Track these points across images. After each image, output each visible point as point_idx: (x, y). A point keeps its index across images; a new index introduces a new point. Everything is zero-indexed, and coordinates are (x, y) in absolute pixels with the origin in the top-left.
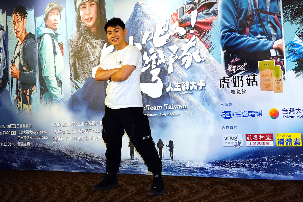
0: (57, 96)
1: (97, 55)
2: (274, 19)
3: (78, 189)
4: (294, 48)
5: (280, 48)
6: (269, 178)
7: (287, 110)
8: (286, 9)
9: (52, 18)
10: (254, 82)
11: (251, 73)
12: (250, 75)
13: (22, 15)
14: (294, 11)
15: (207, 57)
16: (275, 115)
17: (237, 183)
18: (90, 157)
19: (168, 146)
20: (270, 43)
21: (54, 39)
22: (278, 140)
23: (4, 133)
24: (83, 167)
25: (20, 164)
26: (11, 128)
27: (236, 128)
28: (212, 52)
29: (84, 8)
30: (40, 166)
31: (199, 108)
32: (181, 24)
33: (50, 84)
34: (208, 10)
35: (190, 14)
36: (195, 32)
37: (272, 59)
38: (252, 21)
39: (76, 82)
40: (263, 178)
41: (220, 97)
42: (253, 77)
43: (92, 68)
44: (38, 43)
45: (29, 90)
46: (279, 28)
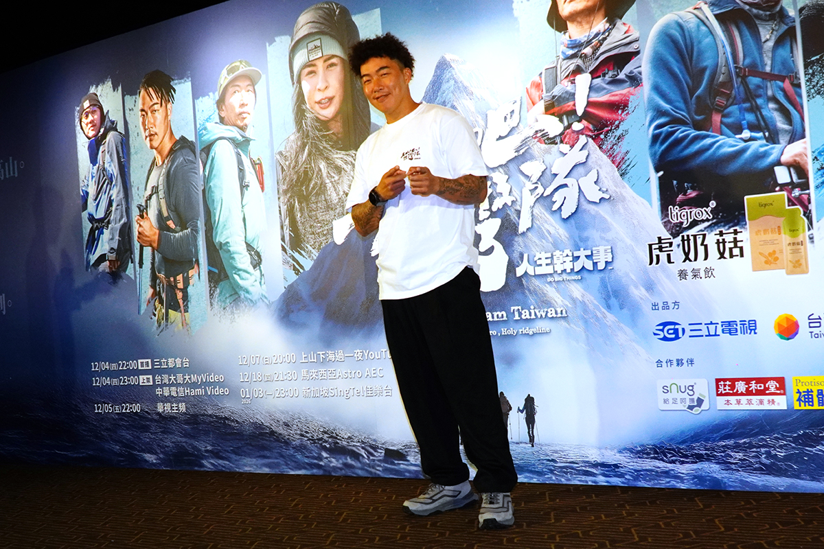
0: (250, 289)
1: (347, 190)
2: (783, 90)
3: (302, 515)
5: (800, 161)
6: (777, 489)
7: (820, 319)
8: (814, 65)
9: (234, 100)
10: (734, 249)
11: (727, 227)
12: (724, 232)
13: (162, 94)
15: (615, 188)
16: (789, 330)
17: (695, 501)
18: (331, 437)
19: (521, 409)
20: (775, 150)
21: (240, 151)
22: (797, 393)
23: (124, 381)
24: (316, 461)
25: (161, 456)
26: (140, 368)
27: (692, 364)
28: (628, 176)
29: (313, 74)
30: (212, 461)
31: (598, 314)
32: (550, 109)
33: (233, 262)
34: (616, 73)
36: (586, 128)
38: (728, 96)
39: (296, 255)
40: (761, 489)
41: (650, 287)
42: (733, 235)
43: (334, 221)
44: (202, 162)
45: (183, 276)
46: (796, 112)
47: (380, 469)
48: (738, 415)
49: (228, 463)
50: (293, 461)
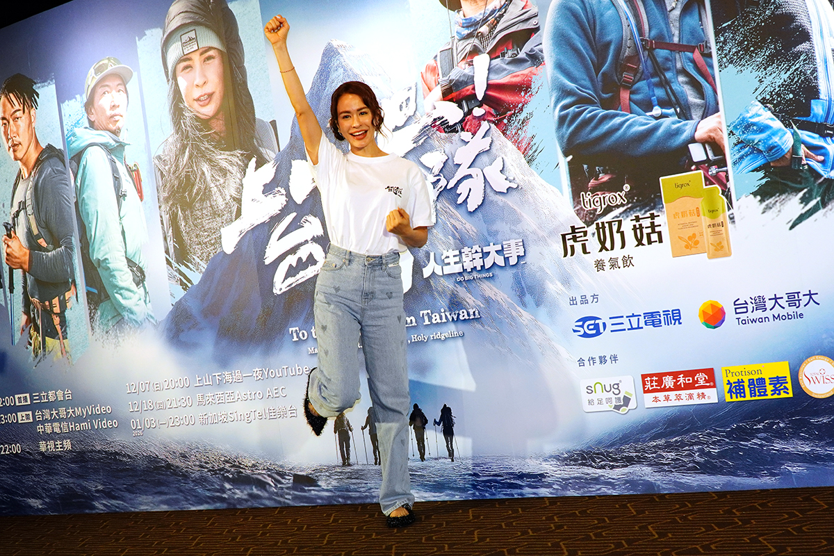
0: (135, 309)
1: (234, 193)
2: (693, 61)
4: (751, 137)
5: (715, 137)
6: (713, 488)
7: (746, 303)
8: (725, 32)
11: (643, 212)
12: (640, 217)
13: (24, 99)
14: (745, 36)
15: (522, 176)
16: (714, 318)
17: (628, 507)
18: (234, 466)
19: (438, 421)
20: (688, 126)
21: (114, 157)
22: (727, 384)
24: (218, 494)
25: (47, 500)
26: (17, 404)
27: (615, 360)
28: (535, 163)
29: (189, 69)
30: (104, 502)
31: (514, 313)
32: (447, 94)
33: (114, 280)
34: (516, 52)
35: (469, 65)
36: (487, 113)
37: (695, 170)
38: (635, 71)
39: (183, 269)
41: (566, 281)
42: (649, 220)
43: (222, 229)
44: (73, 172)
45: (59, 299)
46: (708, 85)
47: (290, 497)
48: (667, 412)
49: (122, 503)
50: (194, 496)
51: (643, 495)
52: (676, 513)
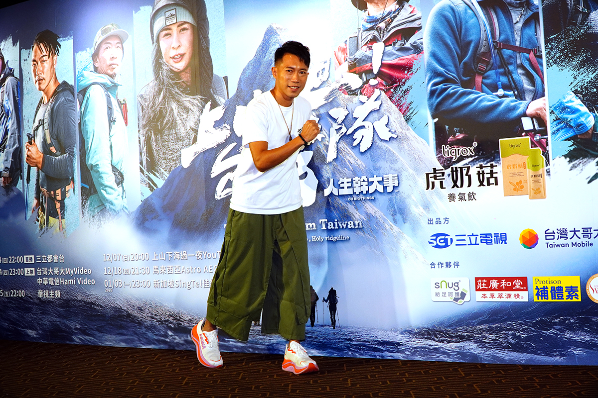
0: (114, 202)
1: (193, 125)
2: (529, 60)
3: (153, 379)
4: (566, 116)
5: (541, 114)
6: (520, 362)
7: (554, 233)
8: (552, 42)
9: (106, 55)
10: (490, 179)
11: (485, 162)
12: (483, 166)
13: (50, 48)
14: (566, 46)
15: (401, 130)
16: (530, 241)
17: (459, 371)
19: (326, 299)
20: (522, 105)
21: (109, 94)
22: (536, 289)
23: (13, 273)
24: (163, 338)
25: (40, 332)
26: (25, 262)
27: (457, 266)
28: (411, 121)
29: (169, 36)
31: (387, 227)
32: (353, 68)
33: (101, 180)
35: (370, 49)
36: (380, 84)
37: (524, 136)
38: (488, 63)
39: (151, 176)
41: (427, 207)
42: (490, 168)
43: (182, 150)
44: (79, 102)
45: (61, 190)
46: (538, 77)
48: (492, 305)
50: (145, 338)
51: (469, 363)
52: (493, 377)
